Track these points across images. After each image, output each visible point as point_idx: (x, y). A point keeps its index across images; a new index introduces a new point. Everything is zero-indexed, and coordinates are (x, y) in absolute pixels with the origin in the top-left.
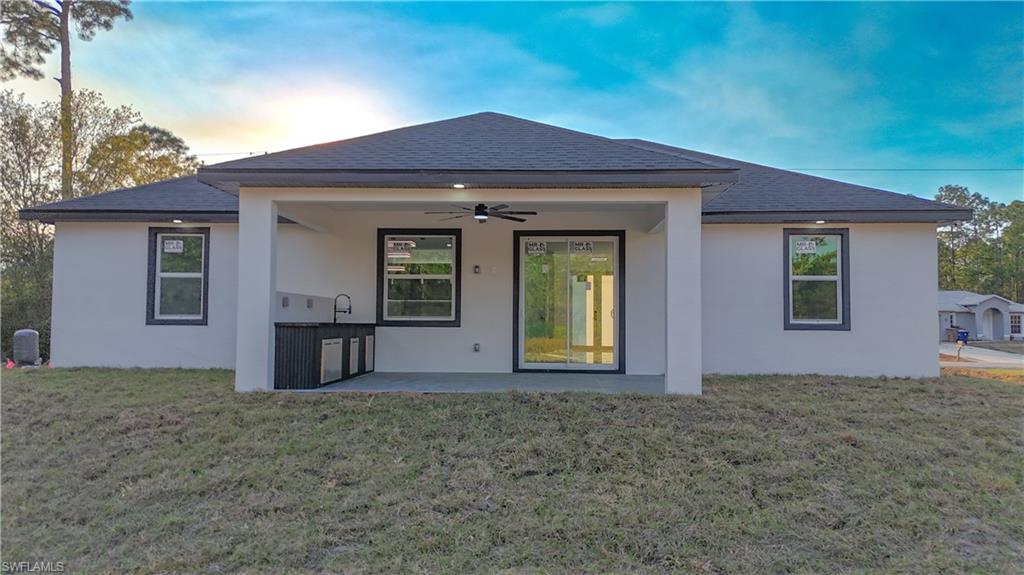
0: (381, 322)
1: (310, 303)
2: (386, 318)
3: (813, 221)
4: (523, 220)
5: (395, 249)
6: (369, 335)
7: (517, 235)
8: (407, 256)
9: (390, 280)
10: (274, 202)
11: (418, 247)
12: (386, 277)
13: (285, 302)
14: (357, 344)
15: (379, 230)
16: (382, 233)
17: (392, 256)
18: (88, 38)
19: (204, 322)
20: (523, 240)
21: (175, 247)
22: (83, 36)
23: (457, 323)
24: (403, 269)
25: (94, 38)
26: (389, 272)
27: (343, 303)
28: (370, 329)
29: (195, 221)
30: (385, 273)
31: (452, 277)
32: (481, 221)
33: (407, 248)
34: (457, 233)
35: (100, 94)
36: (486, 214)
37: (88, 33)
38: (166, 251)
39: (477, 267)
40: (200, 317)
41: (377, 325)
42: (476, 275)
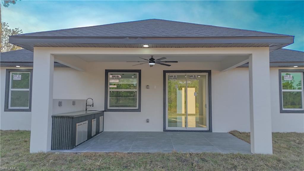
0: (106, 110)
1: (74, 103)
2: (109, 108)
3: (292, 66)
4: (169, 66)
5: (113, 79)
6: (101, 116)
7: (165, 72)
8: (118, 81)
9: (110, 92)
10: (51, 54)
11: (122, 78)
12: (109, 90)
13: (60, 104)
14: (96, 121)
15: (106, 70)
16: (107, 72)
17: (111, 81)
18: (7, 6)
19: (30, 110)
20: (167, 74)
21: (18, 77)
22: (5, 6)
23: (139, 110)
24: (116, 86)
25: (9, 6)
26: (110, 88)
27: (90, 102)
28: (102, 113)
29: (25, 66)
30: (109, 88)
31: (137, 90)
32: (151, 66)
33: (118, 78)
34: (139, 71)
35: (7, 23)
36: (154, 62)
37: (7, 4)
38: (14, 79)
39: (148, 86)
40: (28, 108)
41: (105, 111)
42: (148, 89)
